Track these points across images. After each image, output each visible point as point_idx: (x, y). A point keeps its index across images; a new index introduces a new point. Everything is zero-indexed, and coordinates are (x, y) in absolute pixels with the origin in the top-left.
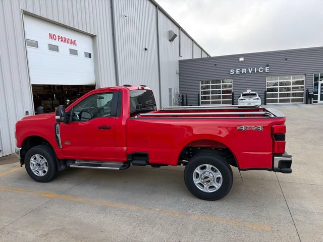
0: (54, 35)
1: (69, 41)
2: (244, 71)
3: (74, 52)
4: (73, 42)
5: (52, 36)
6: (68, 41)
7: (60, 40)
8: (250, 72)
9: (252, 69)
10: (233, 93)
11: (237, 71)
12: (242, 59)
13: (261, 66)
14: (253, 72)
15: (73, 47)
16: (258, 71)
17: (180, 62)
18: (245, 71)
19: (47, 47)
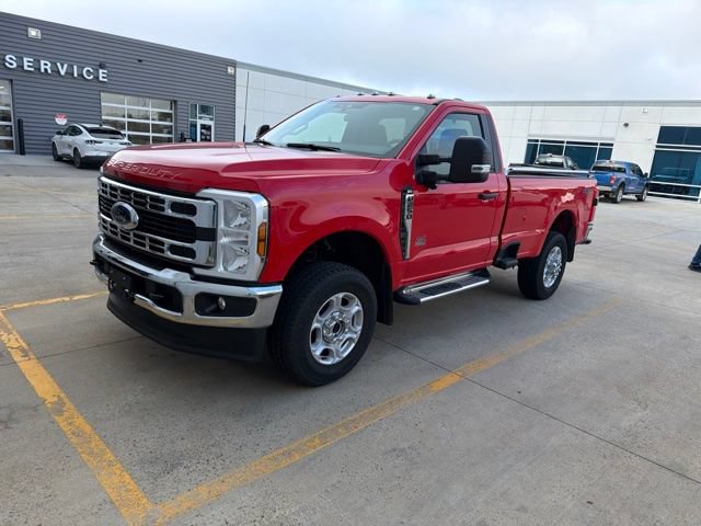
2: (45, 65)
8: (63, 73)
9: (66, 66)
10: (20, 123)
11: (27, 63)
12: (33, 33)
13: (88, 65)
14: (70, 73)
16: (81, 75)
18: (48, 67)
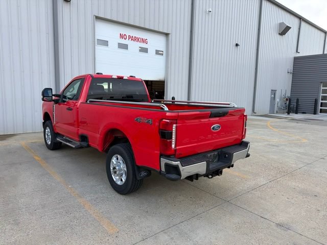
0: (125, 35)
1: (140, 40)
3: (144, 50)
4: (144, 41)
5: (122, 36)
6: (138, 40)
7: (130, 39)
15: (144, 45)
17: (296, 59)
19: (117, 46)
